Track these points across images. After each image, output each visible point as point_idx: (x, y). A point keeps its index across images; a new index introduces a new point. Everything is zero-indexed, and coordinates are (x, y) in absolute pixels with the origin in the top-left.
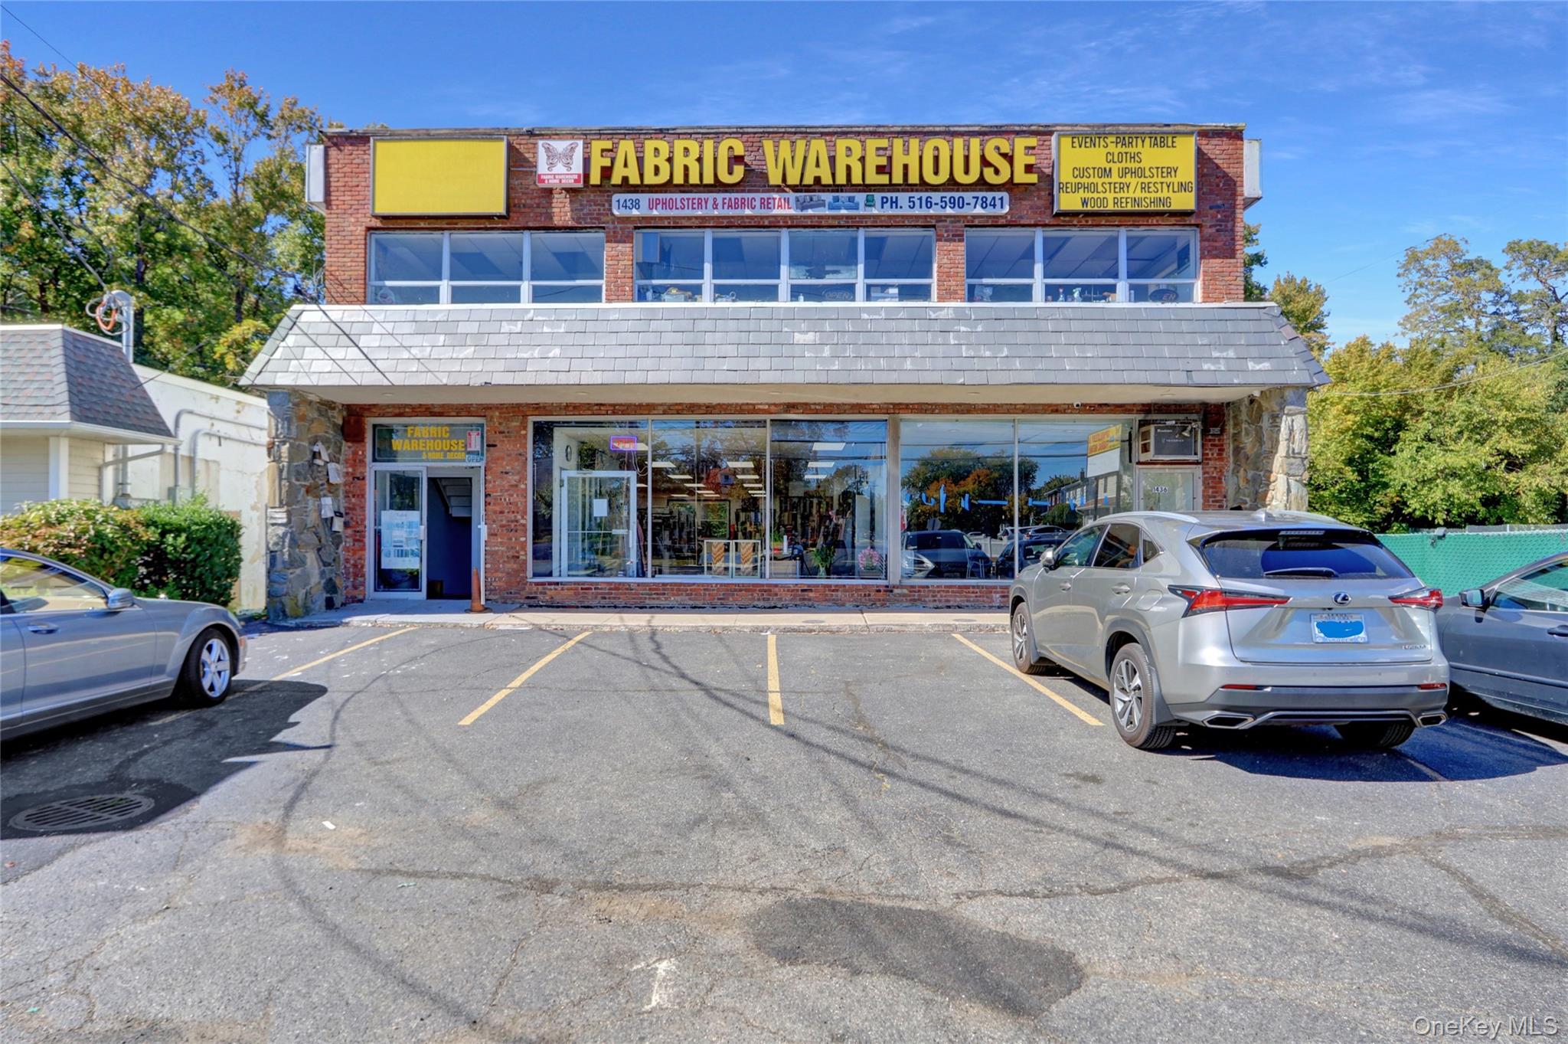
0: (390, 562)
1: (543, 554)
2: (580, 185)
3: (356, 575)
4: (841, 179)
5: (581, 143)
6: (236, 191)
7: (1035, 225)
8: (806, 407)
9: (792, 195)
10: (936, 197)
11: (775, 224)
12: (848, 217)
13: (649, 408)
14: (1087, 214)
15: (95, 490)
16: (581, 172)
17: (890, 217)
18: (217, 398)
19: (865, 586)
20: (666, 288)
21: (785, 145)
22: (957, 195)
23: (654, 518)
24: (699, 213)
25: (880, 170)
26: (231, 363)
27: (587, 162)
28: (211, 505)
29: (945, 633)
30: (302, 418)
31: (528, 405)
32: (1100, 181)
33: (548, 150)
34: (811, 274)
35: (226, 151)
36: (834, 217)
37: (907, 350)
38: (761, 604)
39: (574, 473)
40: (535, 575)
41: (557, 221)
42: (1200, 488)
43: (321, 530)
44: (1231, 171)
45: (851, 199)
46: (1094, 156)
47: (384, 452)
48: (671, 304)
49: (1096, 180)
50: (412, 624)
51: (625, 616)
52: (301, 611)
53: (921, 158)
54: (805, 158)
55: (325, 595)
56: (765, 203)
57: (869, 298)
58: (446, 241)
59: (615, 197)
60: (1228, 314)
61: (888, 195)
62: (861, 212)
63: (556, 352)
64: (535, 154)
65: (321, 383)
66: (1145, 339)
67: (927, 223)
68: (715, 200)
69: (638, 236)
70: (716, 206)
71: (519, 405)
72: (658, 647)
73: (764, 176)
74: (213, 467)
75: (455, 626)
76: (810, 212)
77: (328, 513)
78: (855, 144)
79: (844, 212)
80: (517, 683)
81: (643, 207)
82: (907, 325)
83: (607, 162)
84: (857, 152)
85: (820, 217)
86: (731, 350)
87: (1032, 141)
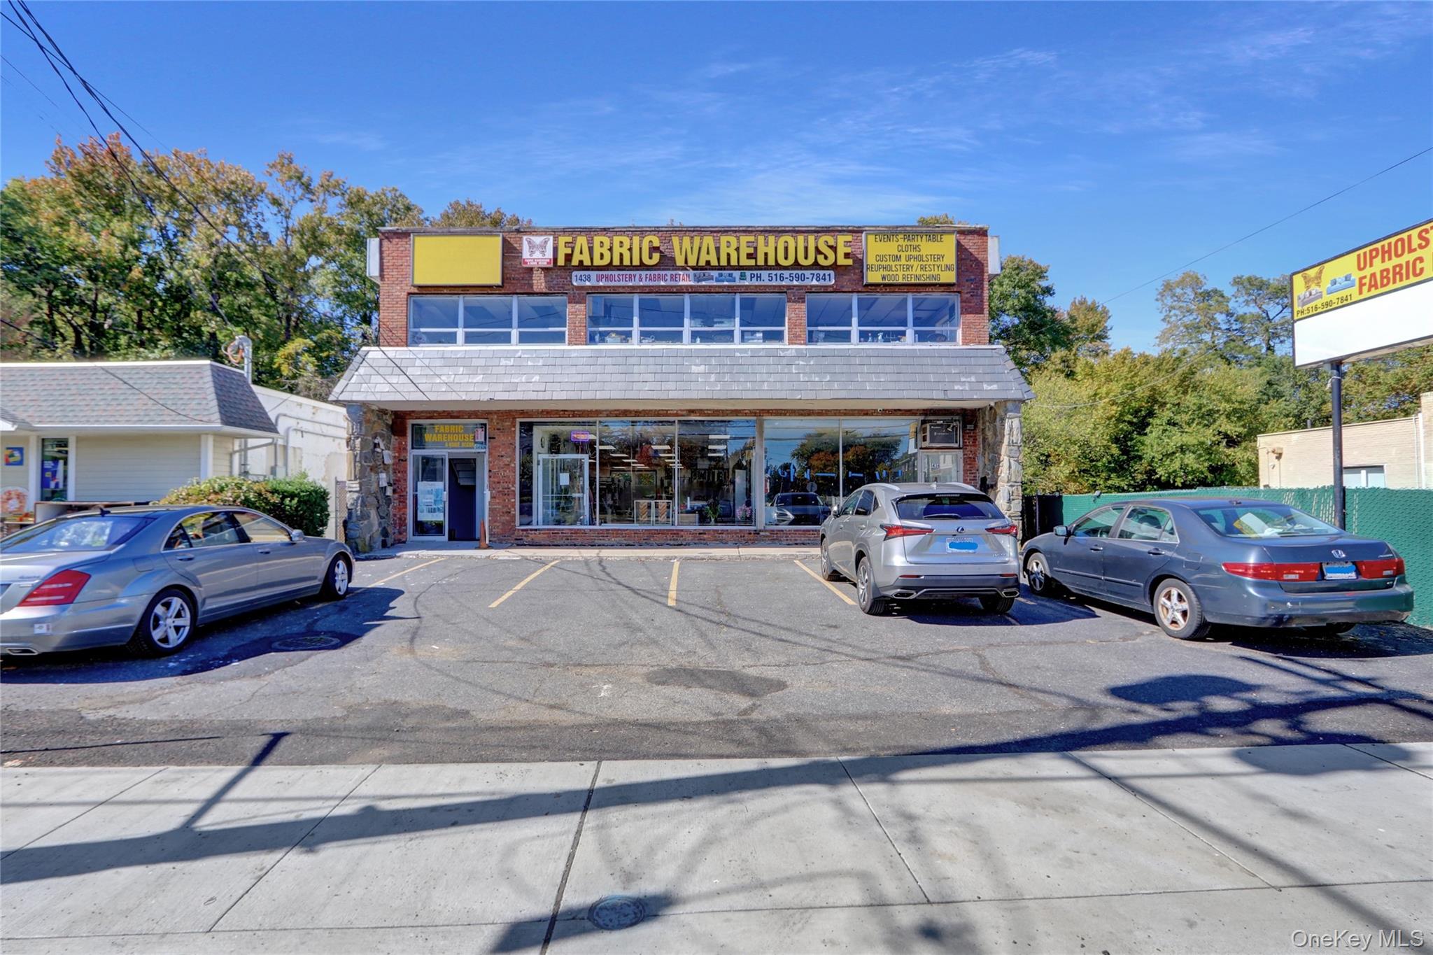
0: (424, 517)
1: (526, 510)
2: (551, 265)
3: (401, 526)
4: (724, 262)
5: (551, 238)
6: (286, 241)
7: (852, 292)
8: (701, 412)
9: (691, 272)
10: (786, 273)
11: (681, 291)
12: (728, 286)
13: (597, 413)
14: (885, 285)
15: (228, 469)
16: (551, 257)
17: (756, 286)
18: (300, 405)
19: (741, 531)
20: (608, 333)
21: (686, 240)
22: (800, 272)
23: (600, 484)
24: (631, 284)
25: (749, 256)
26: (286, 370)
27: (555, 250)
28: (310, 479)
29: (789, 560)
30: (368, 421)
31: (516, 411)
32: (894, 264)
33: (529, 242)
34: (705, 324)
35: (279, 212)
36: (719, 287)
37: (765, 377)
38: (672, 542)
39: (547, 456)
40: (521, 525)
41: (536, 289)
42: (962, 465)
43: (379, 495)
44: (980, 257)
45: (730, 275)
46: (890, 247)
47: (419, 442)
48: (612, 346)
49: (891, 263)
50: (442, 556)
51: (582, 551)
52: (367, 549)
53: (776, 248)
54: (700, 248)
55: (382, 538)
56: (673, 278)
57: (743, 340)
58: (461, 301)
59: (574, 273)
60: (972, 353)
61: (755, 272)
62: (738, 283)
63: (536, 378)
64: (521, 244)
65: (383, 399)
66: (918, 369)
67: (780, 290)
68: (640, 275)
69: (589, 298)
70: (642, 279)
71: (510, 411)
72: (604, 569)
73: (673, 259)
74: (298, 451)
75: (471, 557)
76: (704, 283)
77: (384, 484)
78: (733, 239)
79: (726, 283)
80: (518, 587)
81: (593, 279)
82: (764, 360)
83: (569, 251)
84: (734, 245)
85: (710, 286)
86: (650, 377)
87: (849, 238)
